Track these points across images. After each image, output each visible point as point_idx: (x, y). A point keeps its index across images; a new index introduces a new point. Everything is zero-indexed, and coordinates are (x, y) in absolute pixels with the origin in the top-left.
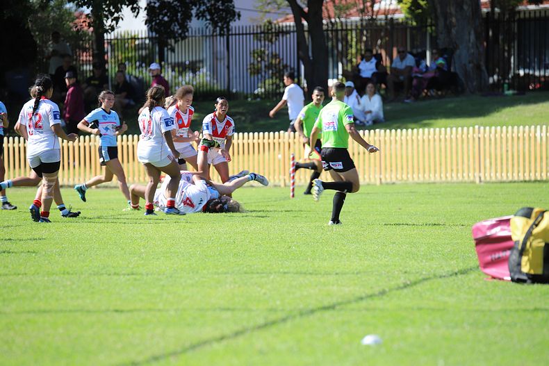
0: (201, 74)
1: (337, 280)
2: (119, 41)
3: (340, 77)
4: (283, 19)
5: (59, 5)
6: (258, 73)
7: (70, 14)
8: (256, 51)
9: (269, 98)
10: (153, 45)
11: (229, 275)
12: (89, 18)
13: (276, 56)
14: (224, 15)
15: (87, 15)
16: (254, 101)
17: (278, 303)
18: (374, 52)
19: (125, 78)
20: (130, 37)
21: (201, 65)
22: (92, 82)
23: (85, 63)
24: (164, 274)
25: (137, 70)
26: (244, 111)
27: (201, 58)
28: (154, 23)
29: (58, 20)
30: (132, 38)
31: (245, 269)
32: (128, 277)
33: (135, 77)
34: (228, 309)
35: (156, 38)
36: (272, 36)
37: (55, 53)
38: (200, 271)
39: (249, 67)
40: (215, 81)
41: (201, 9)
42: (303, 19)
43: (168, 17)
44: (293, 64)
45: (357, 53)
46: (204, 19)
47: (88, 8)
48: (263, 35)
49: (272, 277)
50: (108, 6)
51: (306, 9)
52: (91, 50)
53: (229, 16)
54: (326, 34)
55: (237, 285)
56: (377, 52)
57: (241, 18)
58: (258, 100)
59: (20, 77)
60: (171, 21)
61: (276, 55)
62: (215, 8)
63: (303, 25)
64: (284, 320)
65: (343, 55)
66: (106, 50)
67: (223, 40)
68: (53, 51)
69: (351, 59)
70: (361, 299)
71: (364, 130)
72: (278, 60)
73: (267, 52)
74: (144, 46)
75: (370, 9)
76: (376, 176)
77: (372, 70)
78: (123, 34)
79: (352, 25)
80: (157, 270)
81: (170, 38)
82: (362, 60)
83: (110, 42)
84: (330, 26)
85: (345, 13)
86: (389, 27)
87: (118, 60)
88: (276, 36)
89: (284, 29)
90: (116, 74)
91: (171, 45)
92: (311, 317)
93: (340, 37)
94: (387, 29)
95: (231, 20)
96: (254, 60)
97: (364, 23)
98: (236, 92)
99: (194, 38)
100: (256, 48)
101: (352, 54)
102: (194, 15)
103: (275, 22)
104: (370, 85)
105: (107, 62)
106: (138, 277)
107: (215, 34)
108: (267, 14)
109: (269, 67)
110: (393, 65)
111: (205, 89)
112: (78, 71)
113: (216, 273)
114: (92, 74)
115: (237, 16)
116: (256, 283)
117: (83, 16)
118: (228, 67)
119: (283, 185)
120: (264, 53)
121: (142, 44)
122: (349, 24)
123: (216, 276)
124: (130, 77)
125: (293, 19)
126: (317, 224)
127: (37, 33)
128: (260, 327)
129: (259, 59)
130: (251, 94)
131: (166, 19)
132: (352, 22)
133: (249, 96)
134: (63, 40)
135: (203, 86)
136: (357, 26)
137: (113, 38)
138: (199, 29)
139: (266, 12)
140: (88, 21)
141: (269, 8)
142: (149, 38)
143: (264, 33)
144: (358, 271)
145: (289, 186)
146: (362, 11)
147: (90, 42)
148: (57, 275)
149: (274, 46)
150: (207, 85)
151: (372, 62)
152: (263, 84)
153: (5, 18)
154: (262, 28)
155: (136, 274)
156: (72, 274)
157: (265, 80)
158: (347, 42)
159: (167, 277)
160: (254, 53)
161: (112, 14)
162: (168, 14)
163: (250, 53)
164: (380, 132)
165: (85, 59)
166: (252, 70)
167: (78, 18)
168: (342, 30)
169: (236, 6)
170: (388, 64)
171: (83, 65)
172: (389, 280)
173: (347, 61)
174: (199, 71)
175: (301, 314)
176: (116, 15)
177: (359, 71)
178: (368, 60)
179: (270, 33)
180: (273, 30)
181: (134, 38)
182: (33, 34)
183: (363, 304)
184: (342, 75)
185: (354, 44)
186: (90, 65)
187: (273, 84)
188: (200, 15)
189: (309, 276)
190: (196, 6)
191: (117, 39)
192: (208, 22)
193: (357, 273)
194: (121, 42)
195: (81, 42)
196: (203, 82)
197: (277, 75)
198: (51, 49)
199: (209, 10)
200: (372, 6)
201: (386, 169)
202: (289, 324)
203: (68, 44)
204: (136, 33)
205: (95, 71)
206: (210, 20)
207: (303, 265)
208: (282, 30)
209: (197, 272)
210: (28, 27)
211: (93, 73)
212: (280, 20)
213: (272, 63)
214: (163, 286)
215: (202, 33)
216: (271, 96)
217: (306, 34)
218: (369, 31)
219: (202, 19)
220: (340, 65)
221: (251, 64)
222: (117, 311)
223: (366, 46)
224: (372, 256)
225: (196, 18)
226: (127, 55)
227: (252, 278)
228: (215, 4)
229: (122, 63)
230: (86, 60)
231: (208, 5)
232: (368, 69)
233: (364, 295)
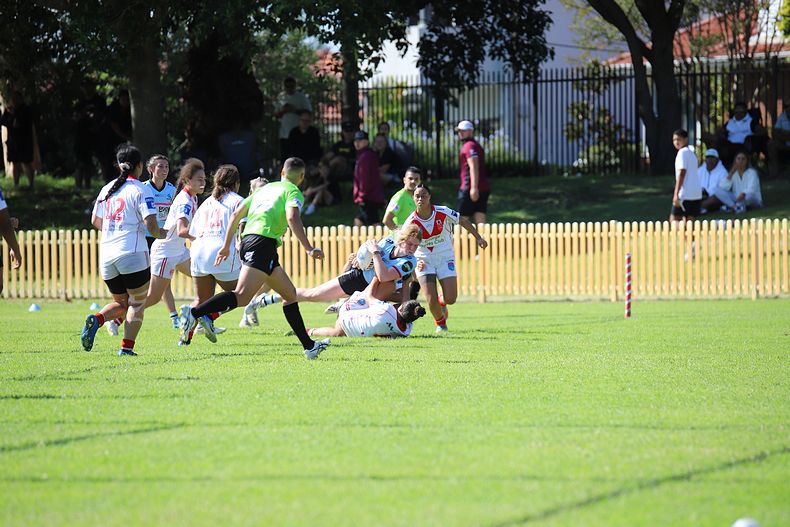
0: (496, 138)
1: (693, 438)
2: (380, 92)
3: (699, 142)
4: (615, 59)
5: (295, 40)
6: (578, 137)
7: (311, 52)
8: (575, 105)
9: (594, 172)
10: (427, 95)
11: (534, 429)
12: (338, 58)
13: (604, 112)
14: (530, 53)
15: (335, 55)
16: (572, 177)
17: (607, 469)
18: (749, 107)
19: (388, 144)
20: (395, 85)
21: (496, 125)
22: (341, 150)
23: (330, 122)
24: (441, 426)
25: (405, 132)
26: (558, 191)
27: (496, 116)
28: (429, 65)
29: (293, 61)
30: (397, 87)
31: (559, 419)
32: (391, 430)
33: (402, 142)
34: (534, 478)
35: (431, 86)
36: (600, 84)
37: (288, 108)
38: (493, 423)
39: (565, 128)
40: (517, 149)
41: (498, 45)
42: (644, 59)
43: (450, 56)
44: (630, 124)
45: (723, 107)
46: (502, 58)
47: (336, 43)
48: (585, 82)
49: (597, 432)
50: (364, 41)
51: (649, 45)
52: (339, 104)
53: (537, 54)
54: (678, 81)
55: (546, 444)
56: (753, 105)
57: (555, 57)
58: (579, 175)
59: (240, 142)
60: (454, 62)
61: (605, 110)
62: (517, 44)
63: (645, 67)
64: (616, 495)
65: (703, 111)
66: (360, 104)
67: (528, 89)
68: (286, 105)
69: (715, 116)
70: (730, 465)
71: (733, 219)
72: (607, 118)
73: (591, 107)
74: (414, 98)
75: (743, 44)
76: (751, 287)
77: (744, 132)
78: (385, 81)
79: (716, 67)
80: (433, 420)
81: (453, 87)
82: (731, 117)
83: (366, 93)
84: (684, 68)
85: (707, 50)
86: (771, 70)
87: (378, 118)
88: (604, 83)
89: (618, 74)
90: (374, 139)
91: (453, 97)
92: (656, 491)
93: (698, 84)
94: (767, 73)
95: (541, 60)
96: (573, 118)
97: (735, 64)
98: (547, 163)
99: (486, 87)
100: (575, 100)
101: (716, 109)
102: (487, 53)
103: (604, 63)
104: (740, 155)
105: (362, 121)
106: (404, 430)
107: (517, 80)
108: (593, 52)
109: (594, 128)
110: (777, 126)
111: (502, 160)
112: (321, 135)
113: (516, 425)
114: (340, 139)
115: (549, 55)
116: (574, 441)
117: (329, 56)
118: (536, 128)
119: (613, 299)
120: (588, 109)
121: (412, 95)
122: (712, 66)
123: (517, 430)
124: (394, 143)
125: (630, 59)
126: (664, 355)
127: (264, 80)
128: (580, 505)
129: (580, 117)
130: (568, 166)
131: (447, 59)
132: (716, 62)
133: (565, 169)
134: (300, 91)
135: (499, 156)
136: (723, 68)
137: (370, 86)
138: (494, 73)
139: (591, 49)
140: (335, 62)
141: (594, 43)
142: (422, 86)
143: (588, 79)
144: (724, 425)
145: (622, 300)
146: (732, 47)
147: (339, 92)
148: (290, 425)
149: (602, 97)
150: (504, 155)
151: (745, 121)
152: (586, 153)
153: (220, 59)
154: (586, 72)
155: (402, 425)
156: (312, 425)
157: (588, 147)
158: (709, 91)
159: (446, 430)
160: (573, 109)
161: (369, 53)
162: (451, 52)
163: (568, 108)
164: (756, 222)
165: (330, 116)
166: (571, 132)
167: (321, 58)
168: (702, 74)
169: (547, 40)
170: (769, 124)
171: (328, 125)
172: (771, 438)
173: (709, 119)
174: (494, 134)
175: (641, 487)
176: (375, 54)
177: (727, 133)
178: (740, 118)
179: (597, 79)
180: (602, 75)
181: (402, 87)
182: (258, 81)
183: (733, 473)
184: (701, 140)
185: (719, 94)
186: (337, 124)
187: (599, 154)
188: (496, 53)
189: (651, 431)
190: (490, 40)
191: (377, 89)
192: (507, 63)
193: (723, 428)
194: (383, 93)
195: (326, 93)
196: (499, 151)
197: (607, 139)
198: (283, 103)
199: (508, 46)
200: (747, 40)
201: (765, 277)
202: (623, 501)
203: (307, 96)
204: (404, 80)
205: (345, 134)
206: (510, 60)
207: (643, 415)
208: (615, 74)
209: (489, 424)
210: (252, 73)
211: (343, 137)
212: (611, 60)
213: (598, 122)
214: (441, 443)
215: (499, 79)
216: (596, 170)
217: (649, 80)
218: (742, 76)
219: (499, 59)
220: (698, 125)
221: (568, 124)
222: (374, 478)
223: (736, 97)
224: (745, 403)
225: (490, 58)
226: (390, 111)
227: (569, 433)
228: (517, 38)
229: (383, 123)
230: (333, 119)
231: (508, 39)
232: (739, 130)
233: (733, 460)
